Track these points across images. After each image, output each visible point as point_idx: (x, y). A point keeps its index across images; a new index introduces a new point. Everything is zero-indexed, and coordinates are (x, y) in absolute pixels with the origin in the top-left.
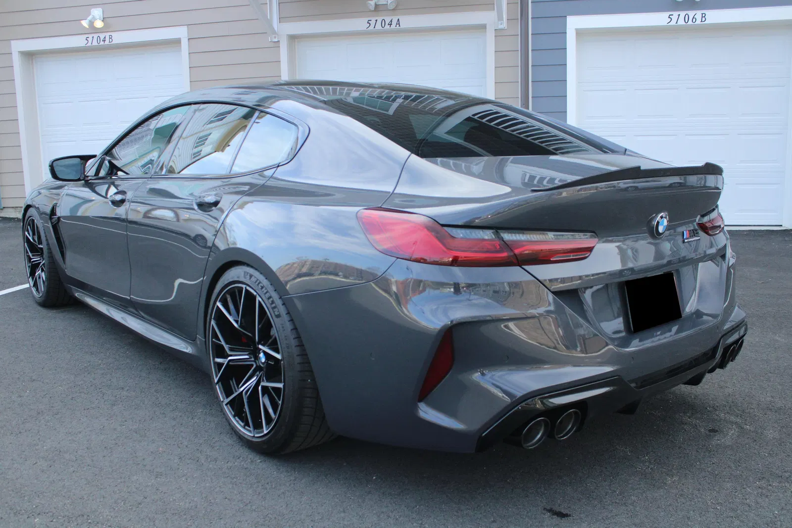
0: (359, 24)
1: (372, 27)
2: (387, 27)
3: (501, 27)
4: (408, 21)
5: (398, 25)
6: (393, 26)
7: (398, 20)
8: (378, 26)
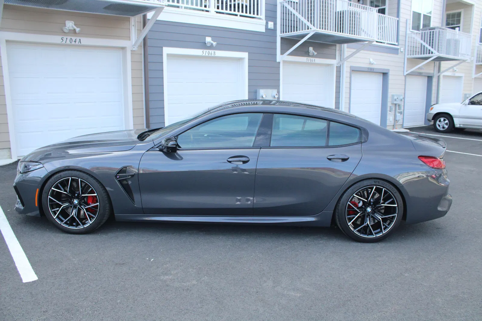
0: (57, 39)
1: (64, 42)
2: (73, 43)
3: (134, 49)
4: (85, 41)
5: (80, 43)
6: (77, 43)
7: (80, 40)
8: (68, 42)
